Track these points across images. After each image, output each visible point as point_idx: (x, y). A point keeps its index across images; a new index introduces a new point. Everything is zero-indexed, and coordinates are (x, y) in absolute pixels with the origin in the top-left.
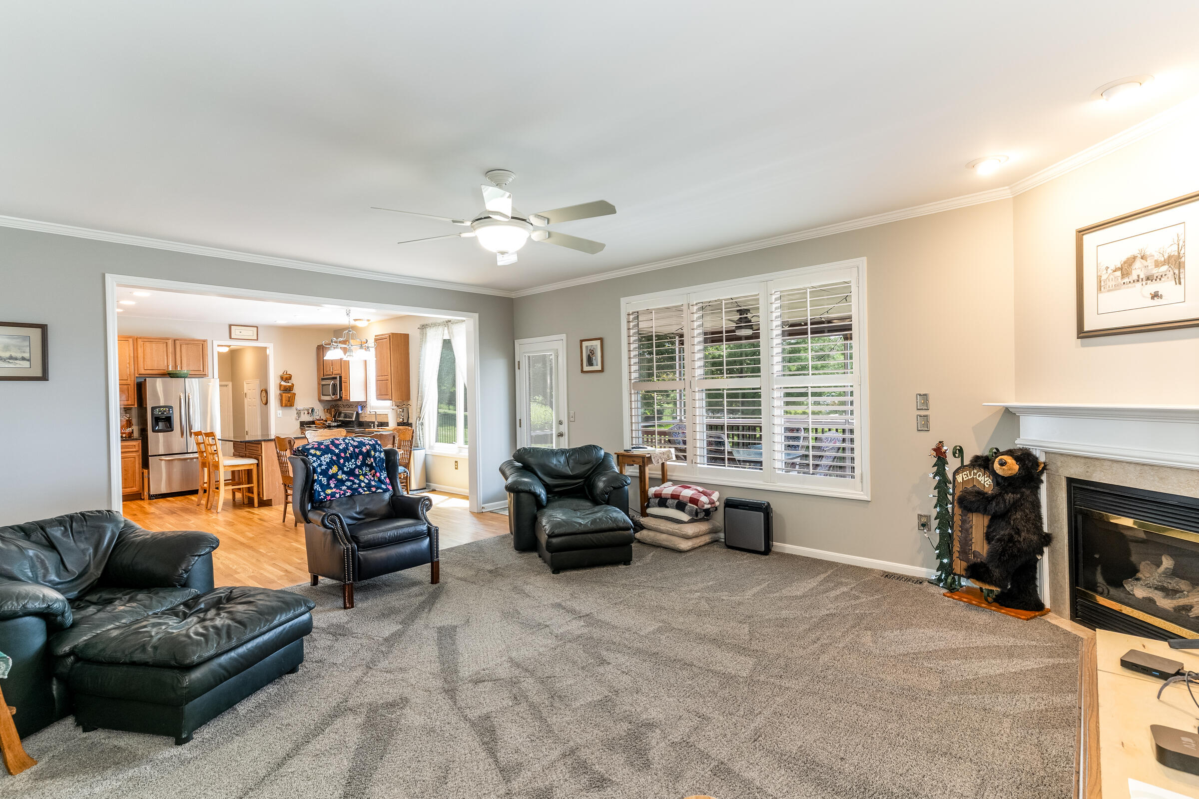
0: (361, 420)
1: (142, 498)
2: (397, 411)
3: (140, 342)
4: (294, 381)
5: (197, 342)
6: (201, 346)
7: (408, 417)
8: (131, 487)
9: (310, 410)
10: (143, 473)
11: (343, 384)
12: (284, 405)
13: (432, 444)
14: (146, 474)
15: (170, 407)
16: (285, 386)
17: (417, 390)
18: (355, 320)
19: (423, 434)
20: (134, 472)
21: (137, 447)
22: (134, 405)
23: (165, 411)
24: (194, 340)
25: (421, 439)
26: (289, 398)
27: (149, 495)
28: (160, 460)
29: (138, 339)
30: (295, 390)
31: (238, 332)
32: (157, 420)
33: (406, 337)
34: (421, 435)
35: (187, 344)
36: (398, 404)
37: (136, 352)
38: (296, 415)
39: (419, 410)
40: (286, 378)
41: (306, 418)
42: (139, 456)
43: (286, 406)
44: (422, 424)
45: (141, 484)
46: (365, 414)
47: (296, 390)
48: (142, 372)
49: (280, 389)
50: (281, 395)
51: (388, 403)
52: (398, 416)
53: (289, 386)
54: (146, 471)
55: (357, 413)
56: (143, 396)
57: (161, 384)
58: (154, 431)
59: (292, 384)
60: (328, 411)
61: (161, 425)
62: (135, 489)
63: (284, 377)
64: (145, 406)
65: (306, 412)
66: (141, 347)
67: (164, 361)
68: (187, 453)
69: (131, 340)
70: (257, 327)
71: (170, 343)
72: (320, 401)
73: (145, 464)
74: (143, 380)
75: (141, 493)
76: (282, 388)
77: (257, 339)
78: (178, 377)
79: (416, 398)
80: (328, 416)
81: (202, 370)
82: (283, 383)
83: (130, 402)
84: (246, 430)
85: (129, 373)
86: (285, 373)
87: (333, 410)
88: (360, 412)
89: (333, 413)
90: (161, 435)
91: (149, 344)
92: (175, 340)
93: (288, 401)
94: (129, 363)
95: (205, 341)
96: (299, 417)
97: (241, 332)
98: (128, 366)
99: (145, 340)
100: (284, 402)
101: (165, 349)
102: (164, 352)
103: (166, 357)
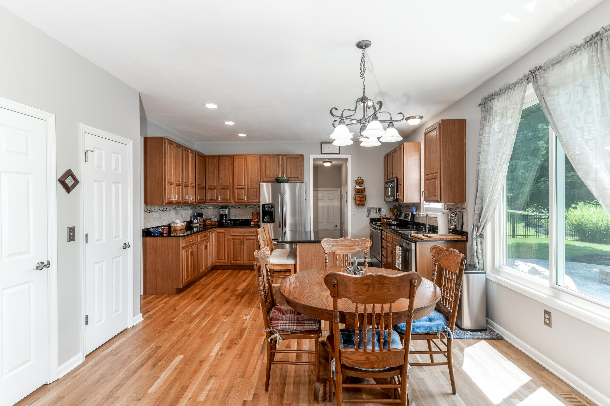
0: (416, 221)
2: (448, 215)
3: (263, 159)
4: (366, 185)
5: (296, 157)
6: (300, 159)
7: (463, 224)
9: (378, 209)
11: (399, 186)
13: (497, 265)
15: (273, 205)
16: (358, 189)
17: (475, 189)
19: (482, 250)
20: (254, 250)
21: (256, 232)
23: (270, 208)
24: (295, 155)
25: (480, 257)
26: (362, 198)
29: (263, 157)
32: (265, 214)
33: (462, 123)
34: (480, 251)
35: (291, 158)
36: (451, 207)
37: (261, 166)
38: (367, 213)
39: (476, 217)
40: (360, 182)
41: (374, 215)
42: (256, 239)
43: (359, 205)
44: (482, 236)
46: (419, 215)
47: (367, 193)
48: (264, 179)
49: (355, 191)
50: (356, 197)
51: (439, 206)
52: (450, 222)
53: (362, 189)
55: (412, 214)
57: (270, 187)
58: (263, 222)
59: (365, 187)
60: (391, 210)
61: (268, 218)
65: (375, 211)
66: (264, 162)
67: (277, 171)
69: (258, 158)
71: (280, 158)
72: (386, 202)
79: (474, 199)
80: (391, 215)
82: (357, 187)
83: (257, 201)
85: (257, 181)
86: (359, 179)
87: (395, 210)
88: (415, 213)
89: (395, 213)
90: (267, 225)
91: (268, 160)
92: (284, 156)
93: (361, 201)
94: (257, 174)
95: (302, 156)
96: (369, 214)
97: (328, 148)
98: (257, 176)
99: (267, 157)
100: (357, 202)
101: (278, 163)
102: (277, 165)
103: (278, 168)
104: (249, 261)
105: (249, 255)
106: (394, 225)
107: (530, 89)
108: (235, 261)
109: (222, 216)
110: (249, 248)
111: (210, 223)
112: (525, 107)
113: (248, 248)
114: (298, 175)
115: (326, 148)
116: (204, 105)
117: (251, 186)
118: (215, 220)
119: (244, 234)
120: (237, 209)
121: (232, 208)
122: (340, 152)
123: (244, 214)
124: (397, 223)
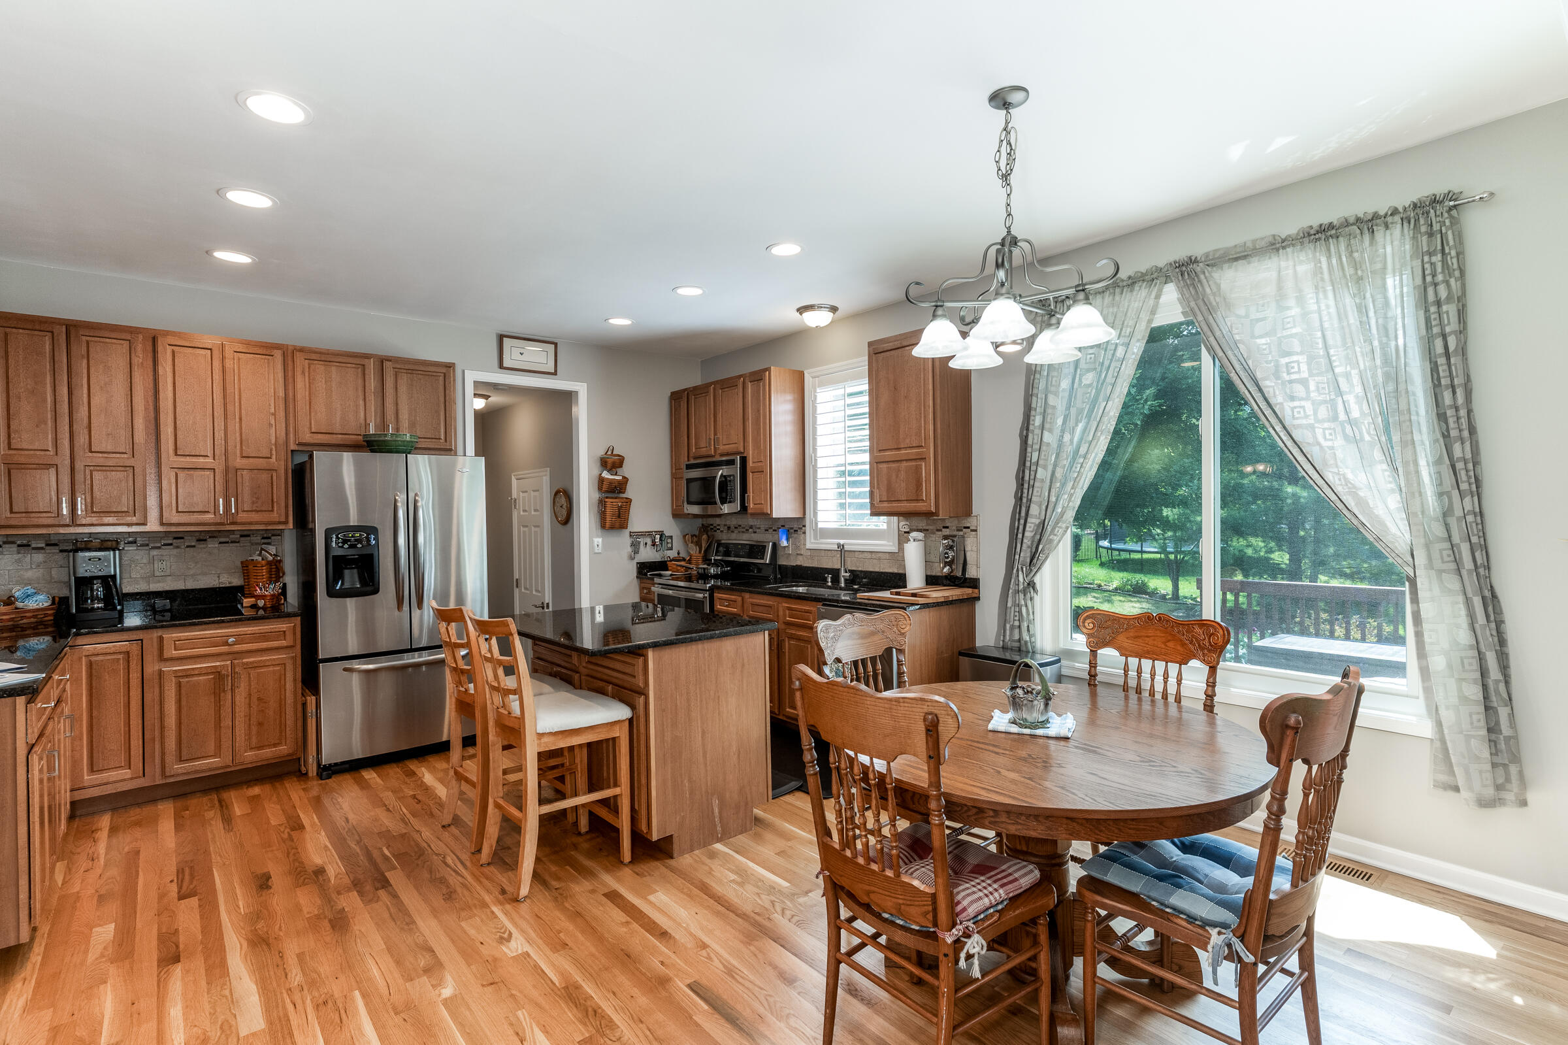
0: (782, 561)
1: (303, 769)
3: (301, 362)
4: (627, 470)
5: (431, 369)
6: (441, 378)
8: (275, 745)
9: (659, 537)
10: (304, 705)
11: (750, 476)
12: (608, 525)
14: (311, 707)
15: (373, 530)
16: (611, 482)
18: (802, 310)
20: (281, 703)
21: (289, 636)
22: (286, 523)
23: (359, 541)
24: (424, 363)
26: (620, 508)
27: (319, 764)
28: (345, 670)
29: (298, 354)
30: (630, 492)
31: (516, 352)
32: (338, 566)
35: (411, 372)
36: (922, 526)
37: (290, 387)
38: (629, 549)
40: (611, 462)
41: (648, 554)
42: (294, 658)
43: (612, 528)
45: (300, 735)
46: (797, 548)
48: (308, 438)
49: (600, 489)
50: (602, 503)
53: (618, 483)
54: (311, 700)
55: (775, 546)
56: (308, 501)
57: (352, 468)
58: (332, 593)
59: (624, 477)
60: (695, 539)
61: (351, 578)
62: (284, 749)
63: (610, 461)
64: (311, 526)
65: (650, 542)
66: (303, 373)
67: (357, 412)
68: (411, 650)
69: (278, 354)
70: (556, 344)
71: (371, 365)
72: (678, 515)
73: (310, 682)
74: (305, 458)
75: (299, 759)
76: (605, 487)
77: (555, 373)
78: (390, 451)
80: (694, 550)
81: (442, 437)
82: (606, 475)
83: (275, 516)
84: (516, 576)
85: (273, 441)
86: (609, 453)
87: (705, 537)
88: (785, 543)
89: (707, 546)
90: (351, 603)
91: (322, 368)
92: (382, 361)
93: (619, 517)
94: (274, 414)
95: (450, 366)
96: (636, 552)
97: (521, 354)
98: (273, 422)
99: (314, 356)
100: (608, 519)
101: (360, 381)
102: (357, 390)
103: (361, 402)
104: (259, 748)
105: (260, 724)
106: (715, 577)
107: (1170, 293)
108: (187, 760)
109: (83, 583)
110: (259, 699)
111: (9, 620)
112: (1155, 324)
113: (254, 699)
114: (439, 432)
115: (516, 354)
116: (238, 100)
117: (245, 461)
118: (39, 601)
119: (237, 648)
120: (155, 552)
121: (132, 548)
122: (556, 371)
123: (191, 572)
124: (723, 572)
